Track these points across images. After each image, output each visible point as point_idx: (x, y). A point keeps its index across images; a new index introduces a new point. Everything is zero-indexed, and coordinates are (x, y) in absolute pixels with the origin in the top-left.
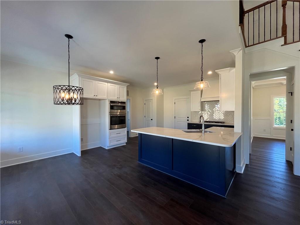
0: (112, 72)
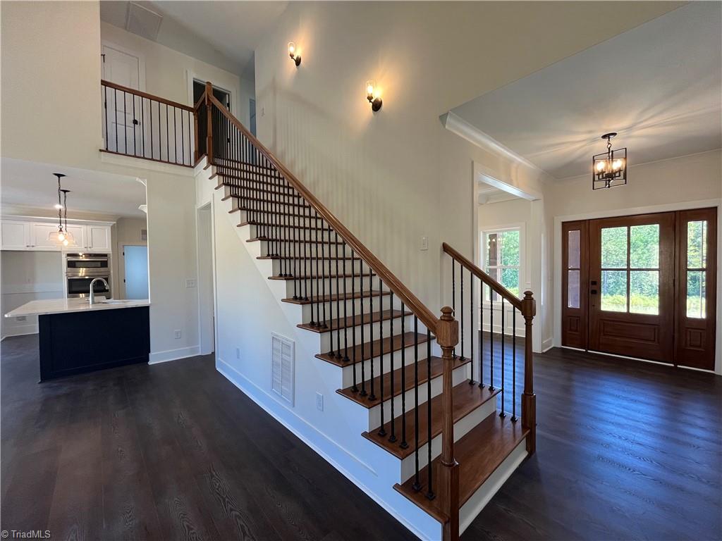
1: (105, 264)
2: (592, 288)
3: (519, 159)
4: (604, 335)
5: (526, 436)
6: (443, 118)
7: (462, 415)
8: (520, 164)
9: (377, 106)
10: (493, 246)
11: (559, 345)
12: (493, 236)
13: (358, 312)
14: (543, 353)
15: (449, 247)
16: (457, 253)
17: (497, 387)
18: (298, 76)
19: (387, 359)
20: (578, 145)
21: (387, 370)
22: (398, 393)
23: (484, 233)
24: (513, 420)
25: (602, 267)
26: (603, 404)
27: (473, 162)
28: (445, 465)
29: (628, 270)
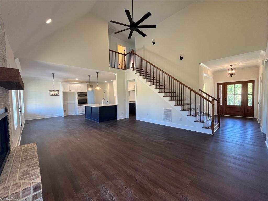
0: (77, 79)
1: (86, 95)
4: (228, 111)
6: (200, 64)
15: (201, 90)
25: (228, 94)
27: (203, 72)
29: (234, 95)
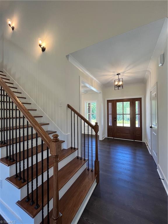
2: (115, 120)
3: (95, 79)
4: (118, 133)
5: (96, 178)
6: (67, 56)
7: (71, 176)
8: (95, 80)
9: (43, 50)
10: (89, 107)
11: (107, 137)
12: (89, 104)
13: (26, 134)
14: (103, 140)
15: (70, 106)
16: (73, 108)
17: (87, 158)
18: (13, 33)
19: (34, 157)
20: (111, 76)
21: (35, 162)
22: (40, 174)
23: (86, 103)
24: (92, 171)
25: (117, 113)
26: (118, 156)
27: (79, 76)
28: (54, 220)
29: (123, 114)
